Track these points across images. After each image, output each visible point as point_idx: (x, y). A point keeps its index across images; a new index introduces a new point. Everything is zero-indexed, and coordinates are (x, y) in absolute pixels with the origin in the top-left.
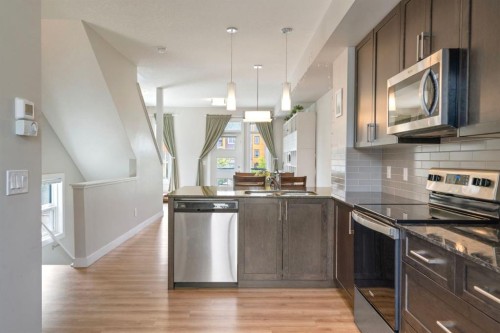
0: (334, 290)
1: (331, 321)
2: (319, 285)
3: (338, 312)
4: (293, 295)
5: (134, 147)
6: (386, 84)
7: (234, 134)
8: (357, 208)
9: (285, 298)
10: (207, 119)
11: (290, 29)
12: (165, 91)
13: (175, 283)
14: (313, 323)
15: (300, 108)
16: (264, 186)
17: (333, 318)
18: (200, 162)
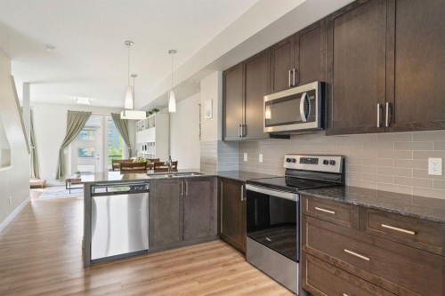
0: (218, 241)
1: (231, 264)
2: (206, 240)
3: (231, 256)
4: (193, 250)
5: (9, 137)
6: (263, 99)
7: (94, 128)
8: (248, 182)
9: (188, 254)
10: (68, 114)
11: (175, 52)
12: (31, 86)
13: (91, 261)
14: (221, 269)
15: (156, 110)
16: (145, 169)
17: (231, 261)
18: (61, 151)
